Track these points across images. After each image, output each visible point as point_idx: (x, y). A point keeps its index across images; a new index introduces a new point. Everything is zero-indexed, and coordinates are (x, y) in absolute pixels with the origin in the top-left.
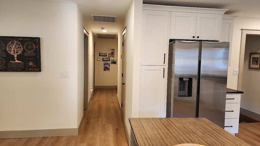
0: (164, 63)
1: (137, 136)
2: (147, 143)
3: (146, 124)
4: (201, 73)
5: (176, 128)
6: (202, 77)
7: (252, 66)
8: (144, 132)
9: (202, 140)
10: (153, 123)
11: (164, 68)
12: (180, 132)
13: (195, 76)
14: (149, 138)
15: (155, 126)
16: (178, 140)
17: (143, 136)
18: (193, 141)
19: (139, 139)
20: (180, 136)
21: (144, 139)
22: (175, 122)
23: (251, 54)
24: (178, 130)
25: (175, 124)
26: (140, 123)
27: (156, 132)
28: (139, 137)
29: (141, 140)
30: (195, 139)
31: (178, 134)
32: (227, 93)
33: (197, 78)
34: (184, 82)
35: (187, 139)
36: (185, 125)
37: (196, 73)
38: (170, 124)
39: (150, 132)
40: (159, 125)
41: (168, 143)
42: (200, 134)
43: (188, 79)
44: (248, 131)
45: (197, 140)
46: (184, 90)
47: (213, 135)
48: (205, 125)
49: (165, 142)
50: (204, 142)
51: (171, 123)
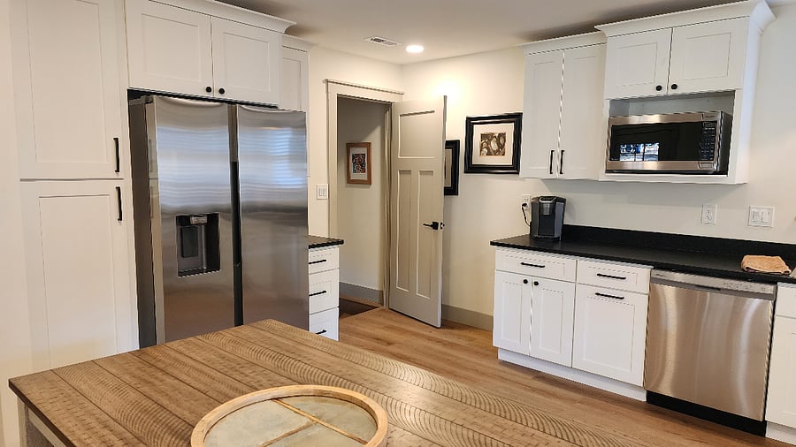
0: (118, 171)
1: (68, 428)
2: (113, 437)
3: (89, 381)
4: (242, 200)
5: (199, 366)
6: (244, 211)
7: (354, 176)
8: (89, 408)
9: (277, 377)
10: (113, 371)
11: (118, 189)
12: (213, 373)
13: (226, 211)
14: (115, 420)
15: (127, 378)
16: (214, 396)
17: (88, 420)
18: (256, 385)
19: (78, 433)
20: (217, 385)
21: (98, 427)
22: (189, 349)
23: (349, 146)
24: (206, 369)
25: (192, 355)
26: (63, 384)
27: (133, 395)
28: (74, 429)
29: (85, 436)
30: (260, 378)
31: (209, 380)
32: (310, 247)
33: (231, 215)
34: (194, 228)
35: (238, 385)
36: (222, 352)
37: (227, 201)
38: (176, 359)
39: (111, 403)
40: (138, 373)
41: (186, 413)
42: (269, 362)
43: (204, 220)
44: (358, 334)
45: (264, 381)
46: (194, 254)
47: (299, 356)
48: (275, 337)
49: (174, 414)
50: (283, 379)
51: (178, 356)
